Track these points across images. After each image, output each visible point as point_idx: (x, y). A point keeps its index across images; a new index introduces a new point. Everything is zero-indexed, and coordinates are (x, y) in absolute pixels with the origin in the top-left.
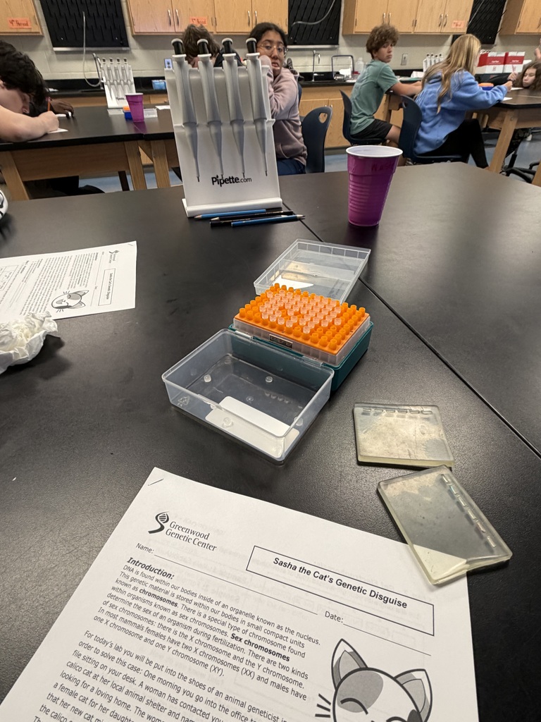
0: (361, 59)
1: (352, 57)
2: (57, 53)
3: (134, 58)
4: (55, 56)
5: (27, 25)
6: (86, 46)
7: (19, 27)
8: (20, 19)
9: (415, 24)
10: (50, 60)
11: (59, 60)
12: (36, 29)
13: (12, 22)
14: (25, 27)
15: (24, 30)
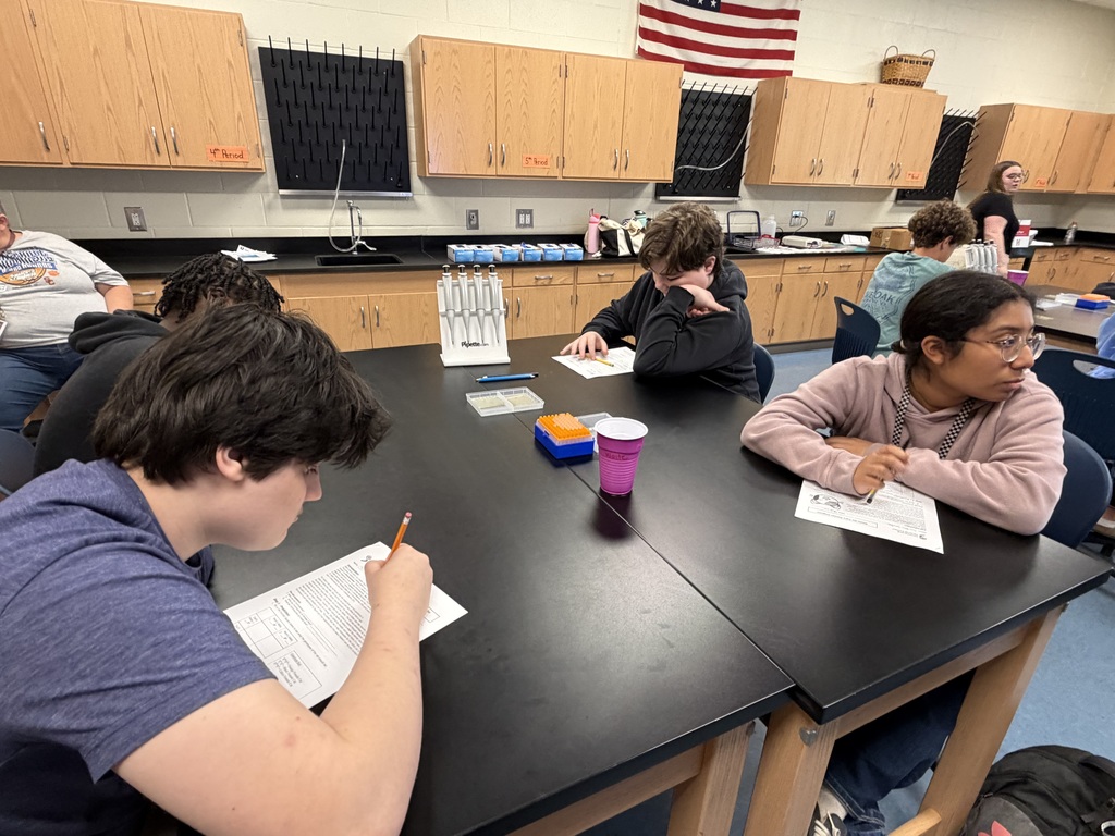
0: (773, 217)
1: (757, 214)
2: (283, 197)
3: (416, 208)
4: (279, 201)
5: (241, 156)
6: (340, 190)
7: (226, 159)
8: (231, 147)
9: (856, 174)
10: (269, 207)
11: (285, 208)
12: (254, 163)
13: (214, 152)
14: (239, 160)
15: (238, 164)
